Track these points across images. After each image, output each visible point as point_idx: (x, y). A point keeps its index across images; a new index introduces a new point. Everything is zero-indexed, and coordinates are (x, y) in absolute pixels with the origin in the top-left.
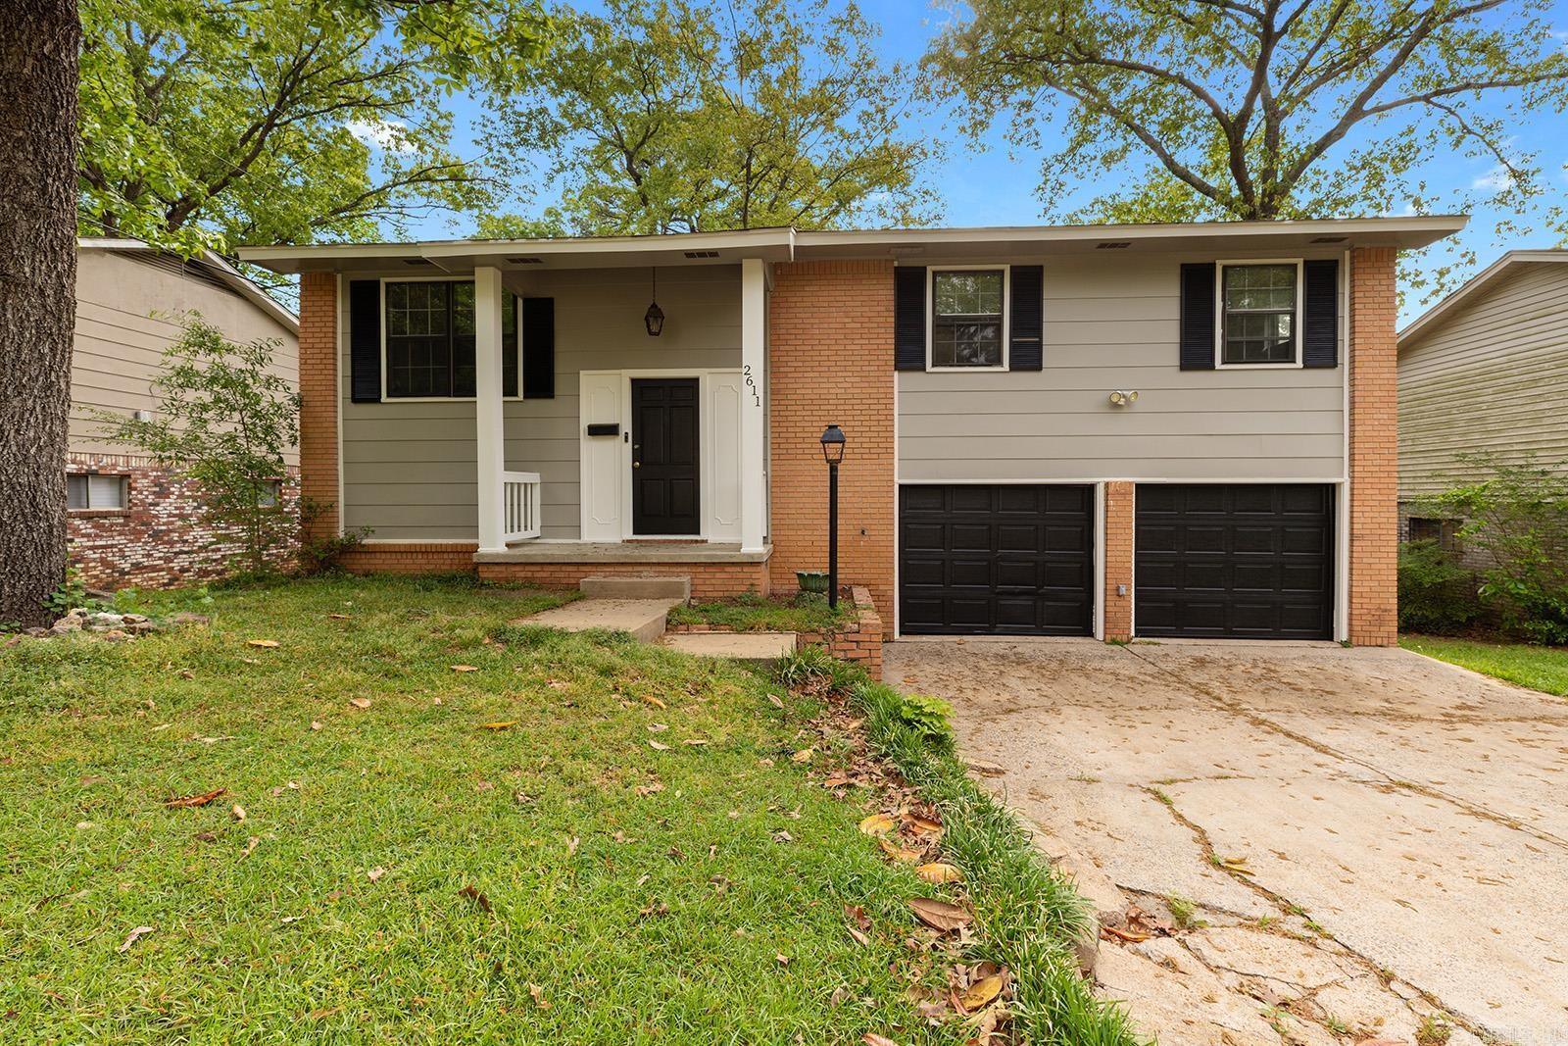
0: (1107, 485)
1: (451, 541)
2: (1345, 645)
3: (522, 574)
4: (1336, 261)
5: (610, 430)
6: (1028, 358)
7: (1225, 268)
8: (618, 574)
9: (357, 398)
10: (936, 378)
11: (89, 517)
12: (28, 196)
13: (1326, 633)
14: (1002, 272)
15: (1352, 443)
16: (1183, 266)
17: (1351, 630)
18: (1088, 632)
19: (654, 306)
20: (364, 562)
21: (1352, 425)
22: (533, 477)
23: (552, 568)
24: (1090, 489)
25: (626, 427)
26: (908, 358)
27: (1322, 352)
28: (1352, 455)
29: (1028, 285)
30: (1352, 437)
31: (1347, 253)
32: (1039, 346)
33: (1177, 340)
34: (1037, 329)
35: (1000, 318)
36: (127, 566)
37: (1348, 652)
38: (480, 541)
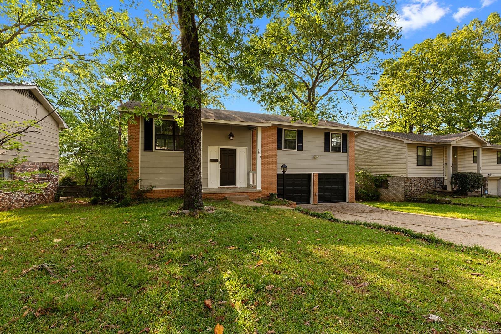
0: (314, 174)
1: (173, 189)
2: (348, 202)
3: (208, 196)
4: (346, 134)
5: (216, 161)
6: (300, 149)
7: (331, 133)
8: (231, 195)
9: (145, 149)
10: (285, 151)
13: (344, 200)
14: (296, 131)
15: (349, 166)
16: (325, 132)
17: (349, 200)
18: (309, 202)
19: (231, 133)
21: (349, 163)
23: (215, 195)
24: (310, 175)
27: (345, 150)
28: (349, 168)
29: (300, 133)
30: (349, 165)
31: (348, 133)
32: (302, 146)
33: (324, 146)
34: (302, 143)
35: (296, 140)
37: (349, 204)
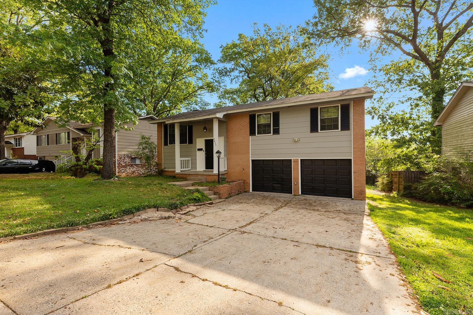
0: (294, 159)
2: (352, 199)
3: (181, 176)
4: (349, 104)
5: (201, 150)
6: (276, 131)
7: (320, 108)
9: (165, 145)
10: (258, 137)
11: (136, 165)
12: (109, 131)
13: (349, 196)
14: (271, 113)
15: (353, 149)
16: (311, 109)
17: (354, 196)
18: (291, 192)
19: (205, 127)
20: (166, 173)
21: (353, 145)
22: (190, 159)
23: (185, 175)
24: (291, 160)
25: (204, 149)
26: (252, 133)
27: (346, 126)
28: (354, 152)
29: (276, 116)
30: (353, 147)
31: (352, 102)
32: (279, 129)
33: (309, 126)
34: (278, 126)
35: (271, 123)
36: (141, 173)
38: (176, 170)
